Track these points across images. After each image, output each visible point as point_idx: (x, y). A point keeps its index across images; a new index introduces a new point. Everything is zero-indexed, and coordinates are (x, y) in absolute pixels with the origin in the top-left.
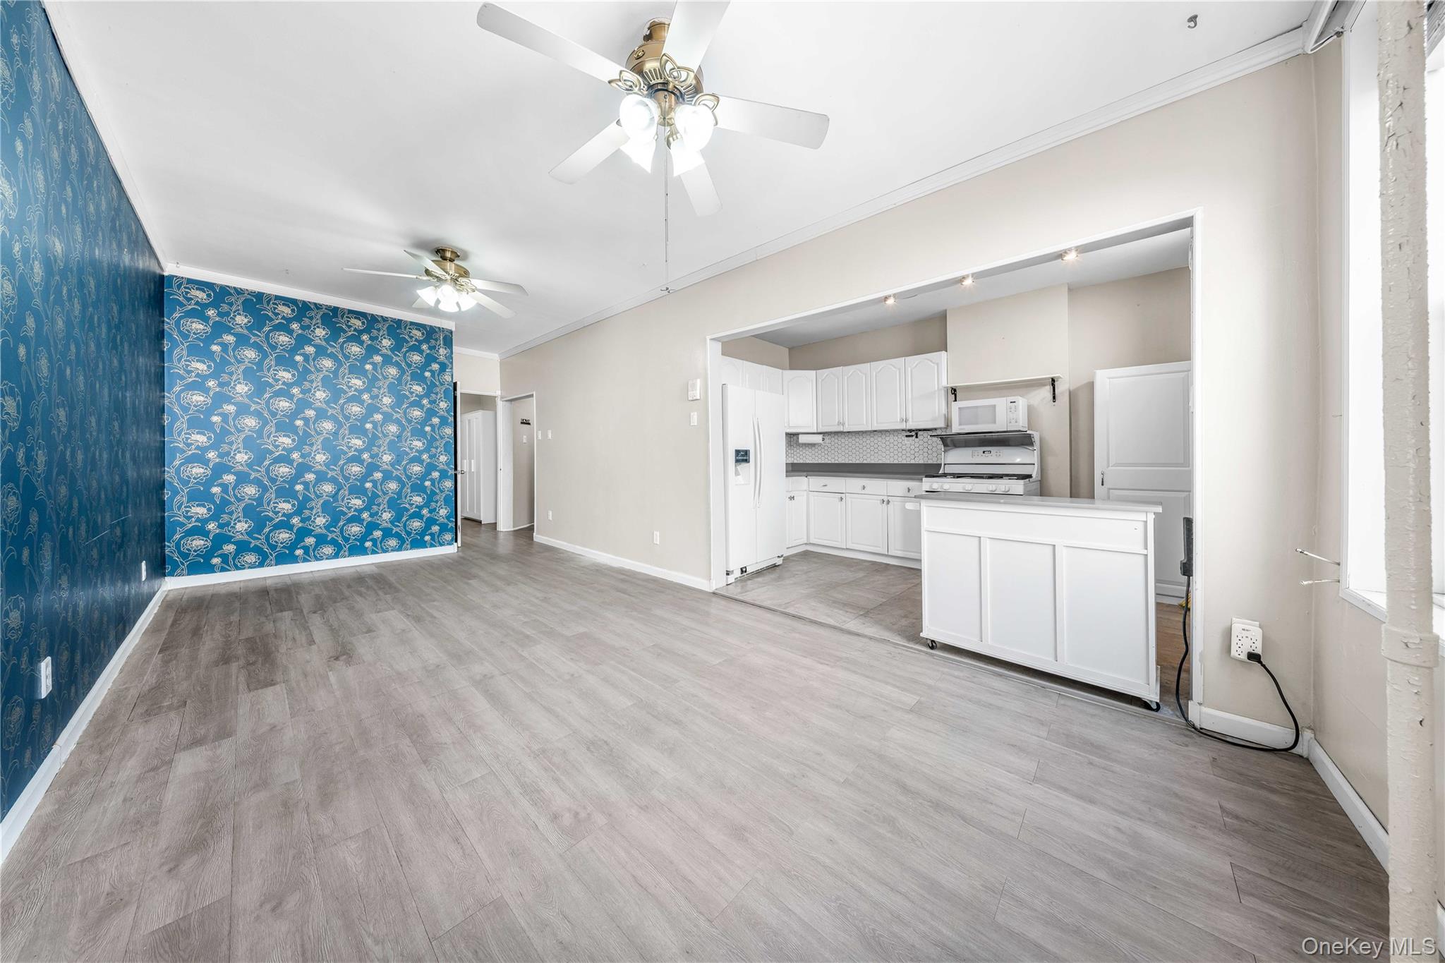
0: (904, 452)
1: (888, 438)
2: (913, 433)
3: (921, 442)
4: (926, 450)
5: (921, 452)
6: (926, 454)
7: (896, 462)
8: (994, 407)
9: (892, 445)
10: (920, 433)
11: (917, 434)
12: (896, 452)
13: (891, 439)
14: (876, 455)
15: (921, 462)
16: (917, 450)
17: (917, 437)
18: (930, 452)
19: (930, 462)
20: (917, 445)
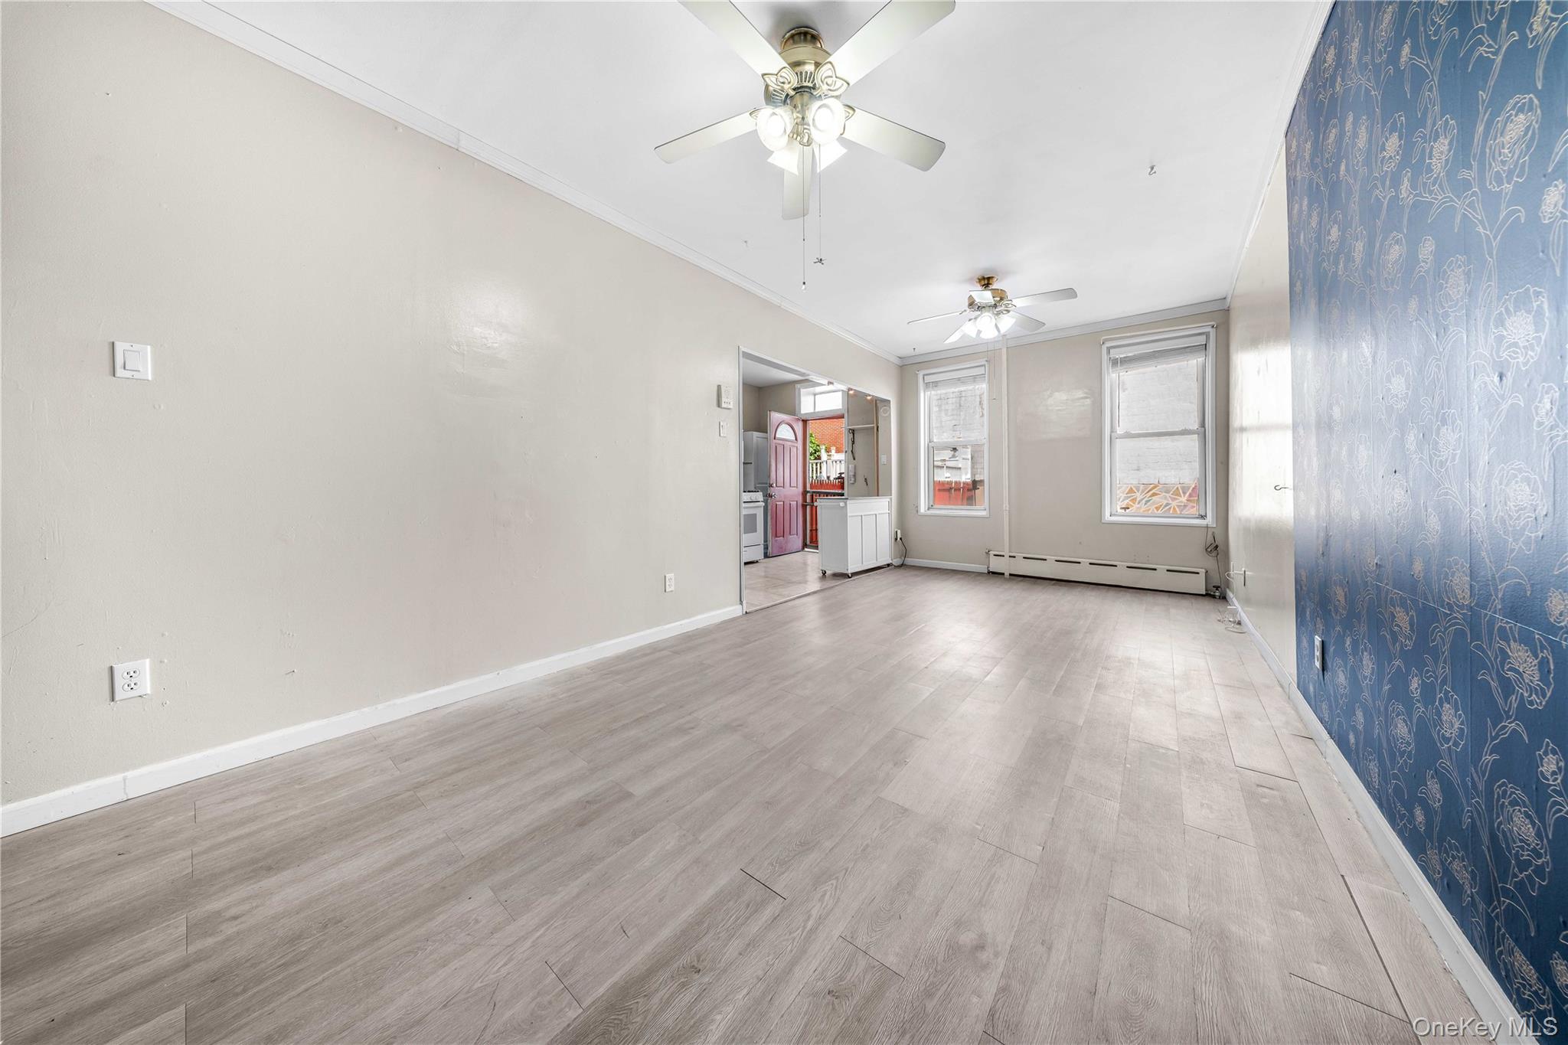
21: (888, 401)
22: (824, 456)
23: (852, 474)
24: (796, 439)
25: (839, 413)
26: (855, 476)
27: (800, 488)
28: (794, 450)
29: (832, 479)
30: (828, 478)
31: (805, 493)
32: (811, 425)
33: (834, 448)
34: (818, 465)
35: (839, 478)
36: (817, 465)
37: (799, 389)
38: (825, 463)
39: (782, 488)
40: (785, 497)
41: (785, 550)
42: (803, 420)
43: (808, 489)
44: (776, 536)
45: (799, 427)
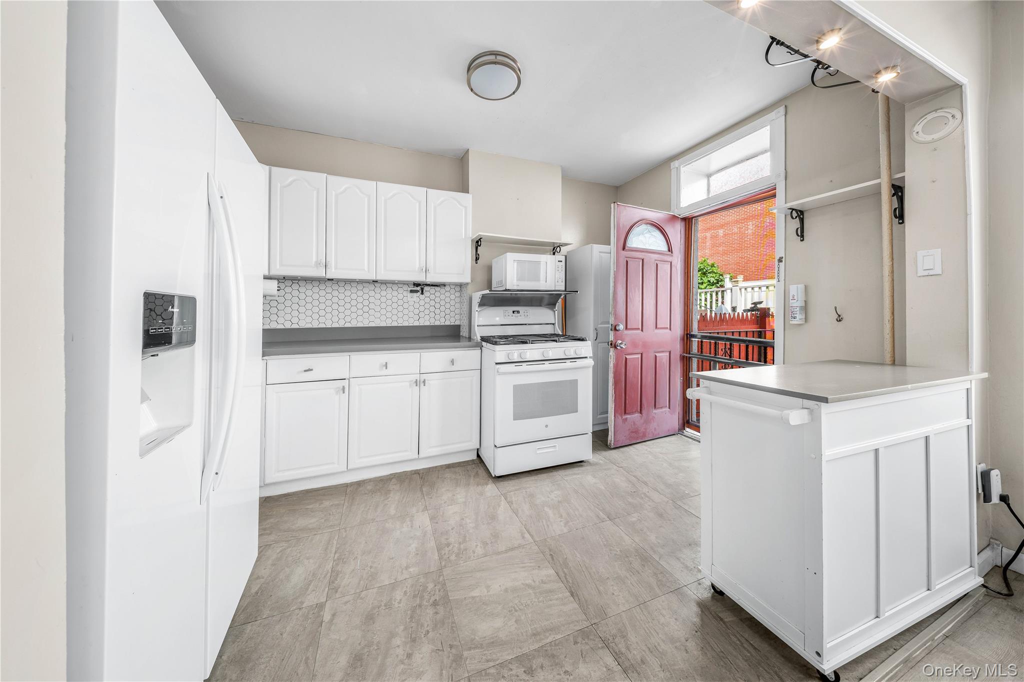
0: (406, 312)
1: (383, 293)
2: (419, 288)
3: (427, 300)
4: (432, 309)
5: (427, 312)
6: (432, 315)
7: (395, 324)
8: (539, 263)
9: (389, 302)
10: (426, 288)
11: (422, 289)
12: (395, 312)
13: (389, 293)
14: (366, 315)
15: (427, 323)
16: (422, 309)
17: (422, 293)
18: (437, 311)
19: (437, 323)
20: (422, 303)
21: (956, 88)
22: (728, 284)
23: (797, 303)
24: (670, 249)
25: (764, 186)
26: (805, 309)
27: (678, 330)
28: (664, 269)
29: (740, 310)
30: (734, 309)
31: (687, 336)
32: (701, 229)
33: (742, 276)
34: (720, 294)
35: (752, 310)
36: (717, 294)
37: (678, 169)
38: (729, 291)
39: (639, 331)
40: (645, 345)
41: (644, 435)
42: (684, 219)
43: (695, 330)
44: (625, 413)
45: (676, 233)
